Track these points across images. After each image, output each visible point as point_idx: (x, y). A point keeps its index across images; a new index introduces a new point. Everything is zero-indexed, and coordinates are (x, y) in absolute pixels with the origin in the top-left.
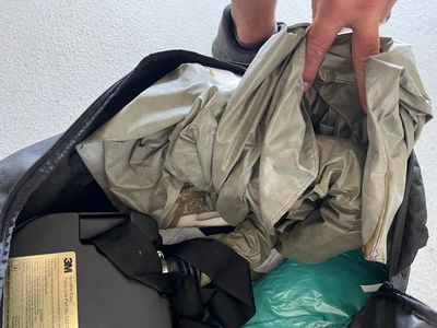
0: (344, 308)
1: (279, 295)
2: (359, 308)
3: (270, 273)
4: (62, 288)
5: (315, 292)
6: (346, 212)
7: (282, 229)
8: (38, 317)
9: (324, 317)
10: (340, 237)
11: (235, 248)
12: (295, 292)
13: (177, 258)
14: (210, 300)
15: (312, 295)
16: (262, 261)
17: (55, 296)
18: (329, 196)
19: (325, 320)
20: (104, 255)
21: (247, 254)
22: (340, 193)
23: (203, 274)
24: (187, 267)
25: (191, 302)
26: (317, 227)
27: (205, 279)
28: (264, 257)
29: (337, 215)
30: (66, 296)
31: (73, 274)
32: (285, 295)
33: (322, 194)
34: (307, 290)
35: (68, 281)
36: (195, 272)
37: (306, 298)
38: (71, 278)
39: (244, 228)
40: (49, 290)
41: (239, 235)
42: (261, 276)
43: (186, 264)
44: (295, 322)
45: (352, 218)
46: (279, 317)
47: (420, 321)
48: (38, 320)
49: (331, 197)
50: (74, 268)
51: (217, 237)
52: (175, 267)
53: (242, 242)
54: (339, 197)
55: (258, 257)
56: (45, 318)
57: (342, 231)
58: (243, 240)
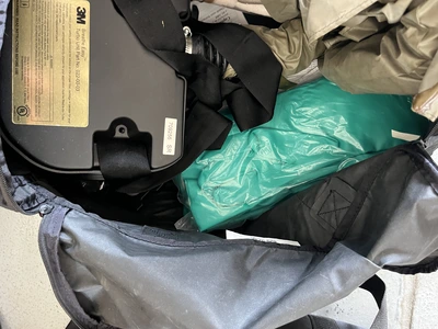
0: (364, 142)
1: (303, 109)
2: (378, 147)
3: (304, 84)
4: (73, 38)
5: (342, 118)
6: (411, 52)
7: (329, 44)
8: (48, 62)
9: (339, 143)
10: (390, 78)
11: (274, 47)
12: (321, 112)
13: (205, 40)
14: (230, 94)
15: (337, 121)
16: (297, 70)
17: (67, 45)
18: (399, 24)
19: (339, 146)
20: (122, 15)
21: (284, 58)
22: (415, 25)
23: (230, 66)
24: (215, 53)
25: (210, 91)
26: (368, 58)
27: (230, 72)
28: (302, 66)
29: (398, 52)
30: (78, 48)
31: (87, 27)
32: (310, 111)
33: (392, 19)
34: (334, 114)
35: (81, 33)
36: (222, 62)
37: (330, 120)
38: (84, 30)
39: (292, 27)
40: (60, 38)
41: (283, 34)
42: (292, 85)
43: (214, 49)
44: (308, 139)
45: (415, 62)
46: (295, 130)
47: (434, 196)
48: (48, 66)
49: (403, 26)
50: (87, 19)
51: (258, 29)
52: (200, 49)
53: (283, 44)
54: (411, 30)
55: (295, 66)
56: (55, 65)
57: (394, 73)
58: (285, 41)
